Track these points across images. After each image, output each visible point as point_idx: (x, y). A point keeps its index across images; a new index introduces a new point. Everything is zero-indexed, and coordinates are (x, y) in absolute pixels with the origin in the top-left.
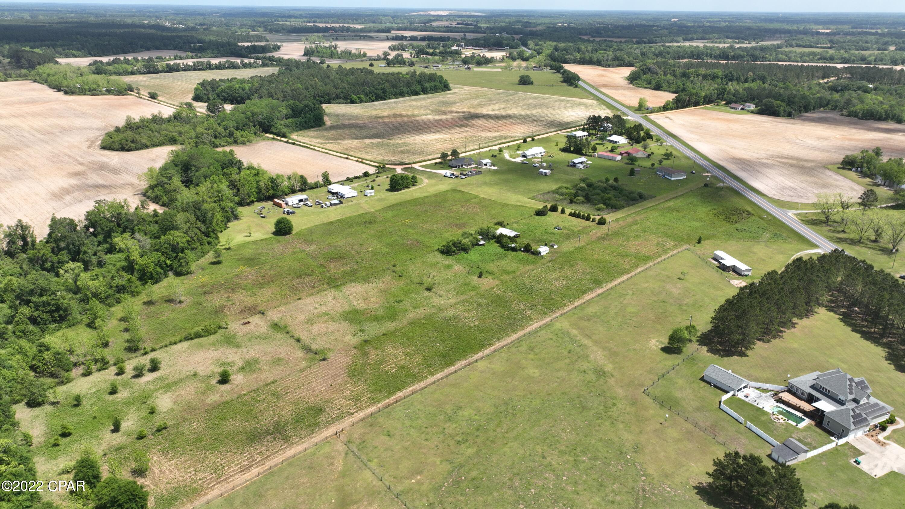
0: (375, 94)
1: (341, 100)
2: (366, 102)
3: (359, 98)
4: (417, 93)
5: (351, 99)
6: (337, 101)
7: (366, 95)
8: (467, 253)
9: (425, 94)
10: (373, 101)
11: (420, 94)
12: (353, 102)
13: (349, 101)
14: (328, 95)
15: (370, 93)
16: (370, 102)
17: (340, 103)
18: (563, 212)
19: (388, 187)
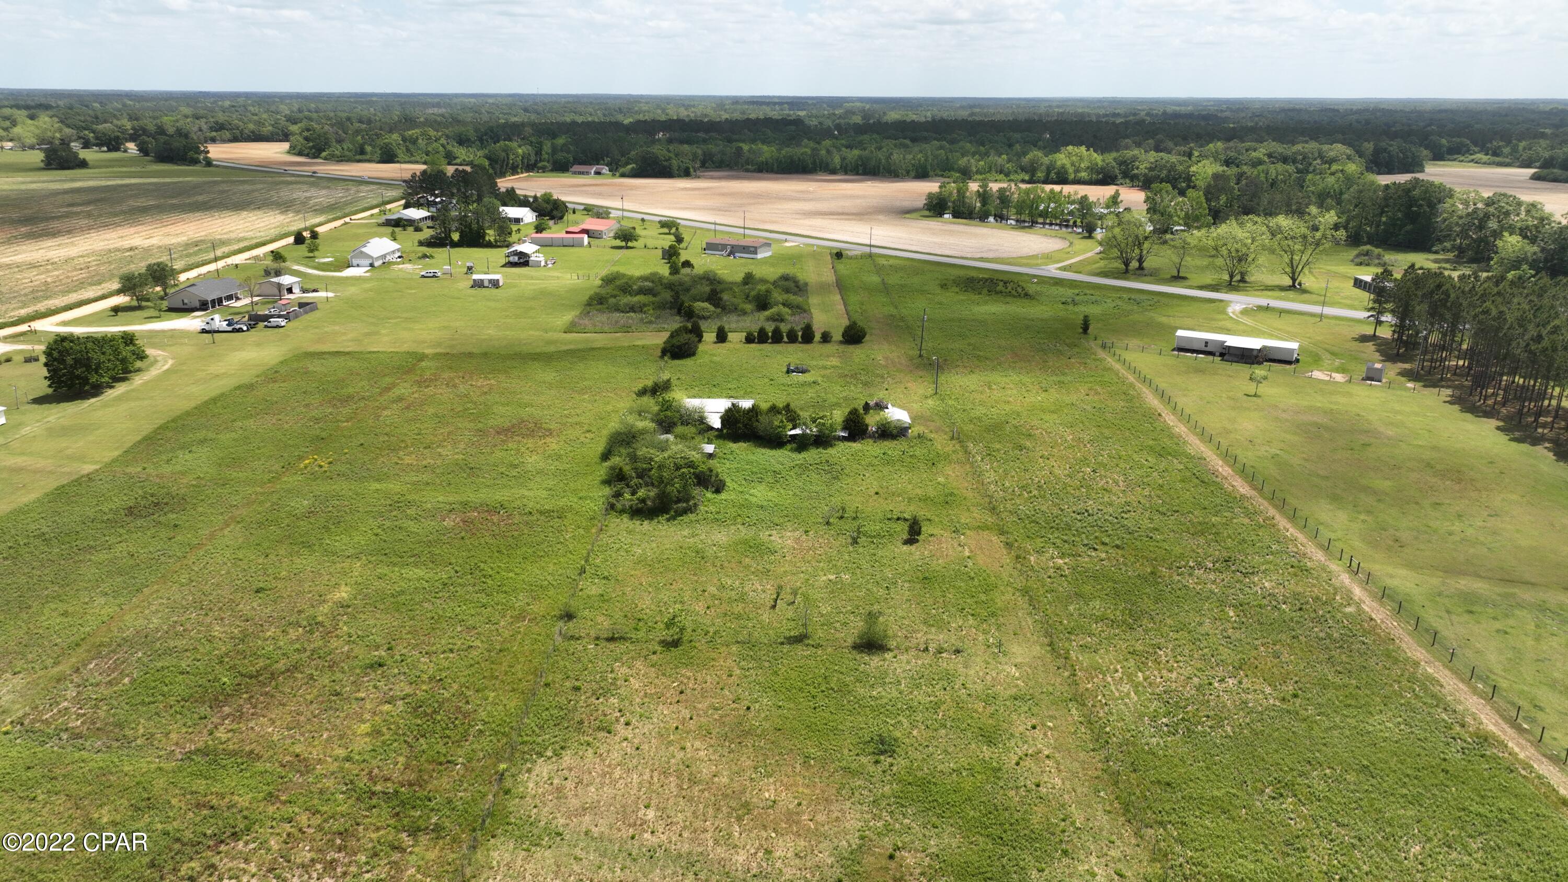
8: (719, 488)
18: (722, 337)
19: (43, 387)
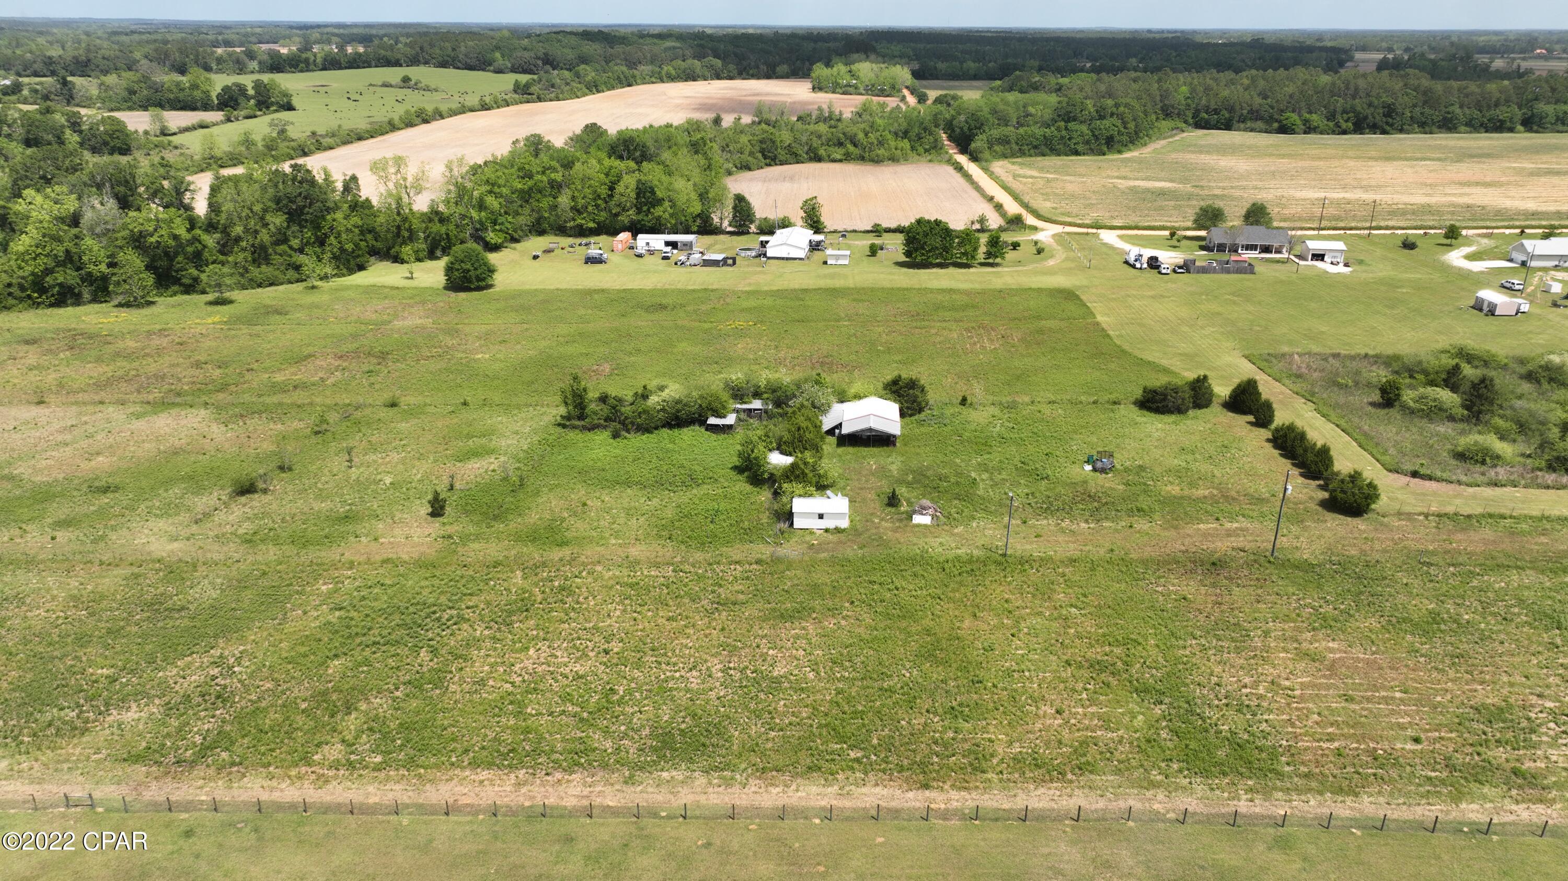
0: (1357, 114)
1: (1260, 124)
2: (1321, 133)
3: (1306, 122)
4: (1499, 127)
5: (1280, 122)
6: (1249, 124)
7: (1331, 117)
9: (1530, 130)
10: (1344, 132)
11: (1511, 130)
12: (1284, 129)
13: (1276, 125)
14: (1231, 109)
15: (1345, 112)
16: (1334, 133)
17: (1252, 130)
